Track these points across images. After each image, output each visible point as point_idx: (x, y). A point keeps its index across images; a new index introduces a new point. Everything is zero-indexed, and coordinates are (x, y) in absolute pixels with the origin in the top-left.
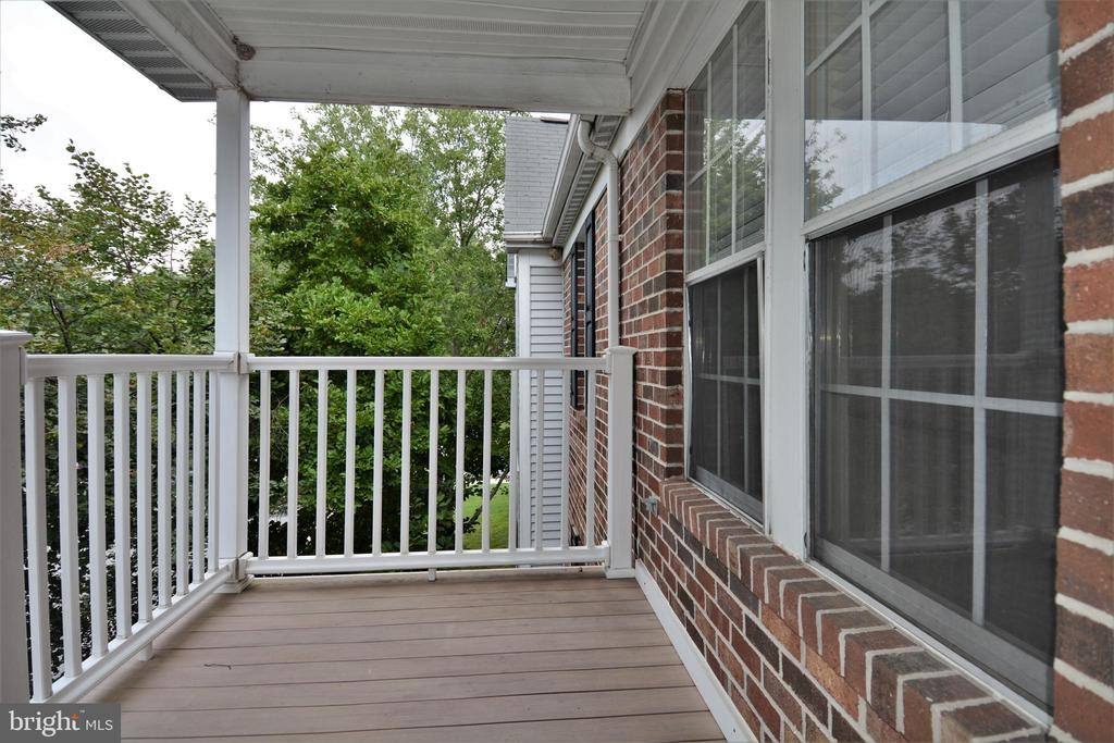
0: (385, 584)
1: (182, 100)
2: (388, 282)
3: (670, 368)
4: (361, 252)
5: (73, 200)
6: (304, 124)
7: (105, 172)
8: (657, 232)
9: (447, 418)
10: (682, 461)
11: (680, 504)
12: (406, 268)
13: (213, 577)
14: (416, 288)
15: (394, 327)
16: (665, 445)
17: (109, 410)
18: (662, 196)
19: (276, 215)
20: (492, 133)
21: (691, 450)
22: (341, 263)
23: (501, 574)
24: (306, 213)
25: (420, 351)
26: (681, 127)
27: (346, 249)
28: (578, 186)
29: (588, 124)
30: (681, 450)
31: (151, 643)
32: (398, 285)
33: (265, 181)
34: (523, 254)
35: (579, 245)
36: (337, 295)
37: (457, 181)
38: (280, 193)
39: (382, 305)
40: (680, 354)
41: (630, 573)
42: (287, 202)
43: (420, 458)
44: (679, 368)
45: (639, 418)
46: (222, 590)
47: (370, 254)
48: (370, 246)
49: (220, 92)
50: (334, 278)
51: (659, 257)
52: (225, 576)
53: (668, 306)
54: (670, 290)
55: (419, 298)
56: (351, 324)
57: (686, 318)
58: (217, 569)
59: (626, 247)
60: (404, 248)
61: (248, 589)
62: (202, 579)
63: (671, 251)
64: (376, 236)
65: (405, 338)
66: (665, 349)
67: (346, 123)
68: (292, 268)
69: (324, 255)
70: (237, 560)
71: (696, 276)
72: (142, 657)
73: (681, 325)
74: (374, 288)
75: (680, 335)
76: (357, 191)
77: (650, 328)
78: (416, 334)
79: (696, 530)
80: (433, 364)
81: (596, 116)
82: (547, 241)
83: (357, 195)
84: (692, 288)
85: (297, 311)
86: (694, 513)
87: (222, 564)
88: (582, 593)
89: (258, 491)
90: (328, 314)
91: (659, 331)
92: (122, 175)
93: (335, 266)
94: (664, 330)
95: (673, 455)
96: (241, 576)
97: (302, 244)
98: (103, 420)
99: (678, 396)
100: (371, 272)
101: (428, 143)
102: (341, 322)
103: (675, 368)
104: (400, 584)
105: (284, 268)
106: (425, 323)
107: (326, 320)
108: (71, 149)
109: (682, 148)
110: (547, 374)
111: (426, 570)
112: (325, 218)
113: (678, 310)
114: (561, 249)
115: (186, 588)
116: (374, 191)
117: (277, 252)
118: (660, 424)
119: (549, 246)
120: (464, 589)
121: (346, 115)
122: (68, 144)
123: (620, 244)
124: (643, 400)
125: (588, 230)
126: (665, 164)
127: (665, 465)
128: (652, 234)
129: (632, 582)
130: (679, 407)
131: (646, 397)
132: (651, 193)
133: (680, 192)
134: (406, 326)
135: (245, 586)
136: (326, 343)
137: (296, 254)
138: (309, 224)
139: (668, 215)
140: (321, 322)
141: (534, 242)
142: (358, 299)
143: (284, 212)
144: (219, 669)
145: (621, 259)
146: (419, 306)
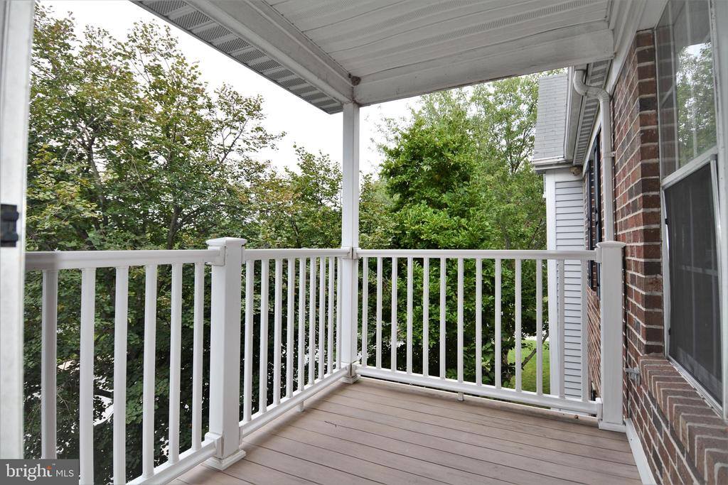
0: (432, 396)
1: (330, 114)
2: (453, 201)
3: (648, 260)
4: (439, 184)
5: (299, 173)
6: (413, 111)
7: (310, 156)
8: (635, 146)
9: (488, 290)
10: (663, 340)
11: (650, 377)
12: (465, 191)
13: (338, 372)
14: (472, 204)
15: (457, 230)
16: (645, 326)
17: (308, 277)
18: (637, 117)
19: (392, 167)
20: (533, 92)
21: (670, 331)
22: (426, 191)
23: (511, 407)
24: (408, 164)
25: (474, 245)
26: (652, 59)
27: (431, 183)
28: (584, 118)
29: (581, 72)
30: (661, 331)
31: (303, 402)
32: (460, 203)
33: (387, 148)
34: (549, 174)
35: (591, 162)
36: (423, 211)
37: (508, 129)
38: (395, 154)
39: (450, 216)
40: (658, 248)
41: (620, 428)
42: (397, 160)
43: (469, 316)
44: (657, 260)
45: (628, 301)
46: (343, 380)
47: (444, 184)
48: (444, 179)
49: (345, 106)
50: (423, 201)
51: (636, 167)
52: (345, 372)
53: (644, 207)
54: (646, 194)
55: (474, 210)
56: (430, 229)
57: (664, 216)
58: (340, 368)
59: (617, 161)
60: (465, 178)
61: (356, 383)
62: (332, 372)
63: (646, 161)
64: (447, 172)
65: (464, 237)
66: (642, 244)
67: (437, 106)
68: (400, 196)
69: (417, 187)
70: (351, 365)
71: (669, 180)
72: (297, 409)
73: (659, 222)
74: (446, 206)
75: (658, 232)
76: (435, 146)
77: (633, 226)
78: (472, 235)
79: (660, 402)
80: (479, 255)
81: (588, 65)
82: (568, 162)
83: (435, 149)
84: (667, 191)
85: (402, 223)
86: (659, 387)
87: (343, 365)
88: (575, 435)
89: (375, 326)
90: (418, 223)
91: (639, 228)
92: (317, 156)
93: (423, 194)
94: (642, 227)
95: (652, 334)
96: (353, 375)
97: (405, 183)
98: (305, 281)
99: (658, 284)
100: (444, 196)
101: (488, 107)
102: (425, 228)
103: (654, 260)
104: (440, 398)
105: (397, 197)
106: (478, 226)
107: (417, 227)
108: (295, 147)
109: (654, 75)
110: (566, 262)
111: (457, 392)
112: (418, 166)
113: (655, 210)
114: (581, 167)
115: (323, 376)
116: (446, 145)
117: (392, 188)
118: (640, 306)
119: (571, 165)
120: (480, 411)
121: (436, 100)
122: (294, 144)
123: (613, 159)
124: (630, 286)
125: (595, 151)
126: (637, 91)
127: (645, 342)
128: (632, 150)
129: (623, 436)
130: (659, 294)
131: (632, 284)
132: (631, 116)
133: (654, 111)
134: (465, 228)
135: (355, 380)
136: (417, 241)
137: (401, 188)
138: (409, 170)
139: (641, 131)
140: (413, 228)
141: (558, 164)
142: (435, 213)
143: (396, 165)
144: (331, 426)
145: (615, 171)
146: (474, 215)
